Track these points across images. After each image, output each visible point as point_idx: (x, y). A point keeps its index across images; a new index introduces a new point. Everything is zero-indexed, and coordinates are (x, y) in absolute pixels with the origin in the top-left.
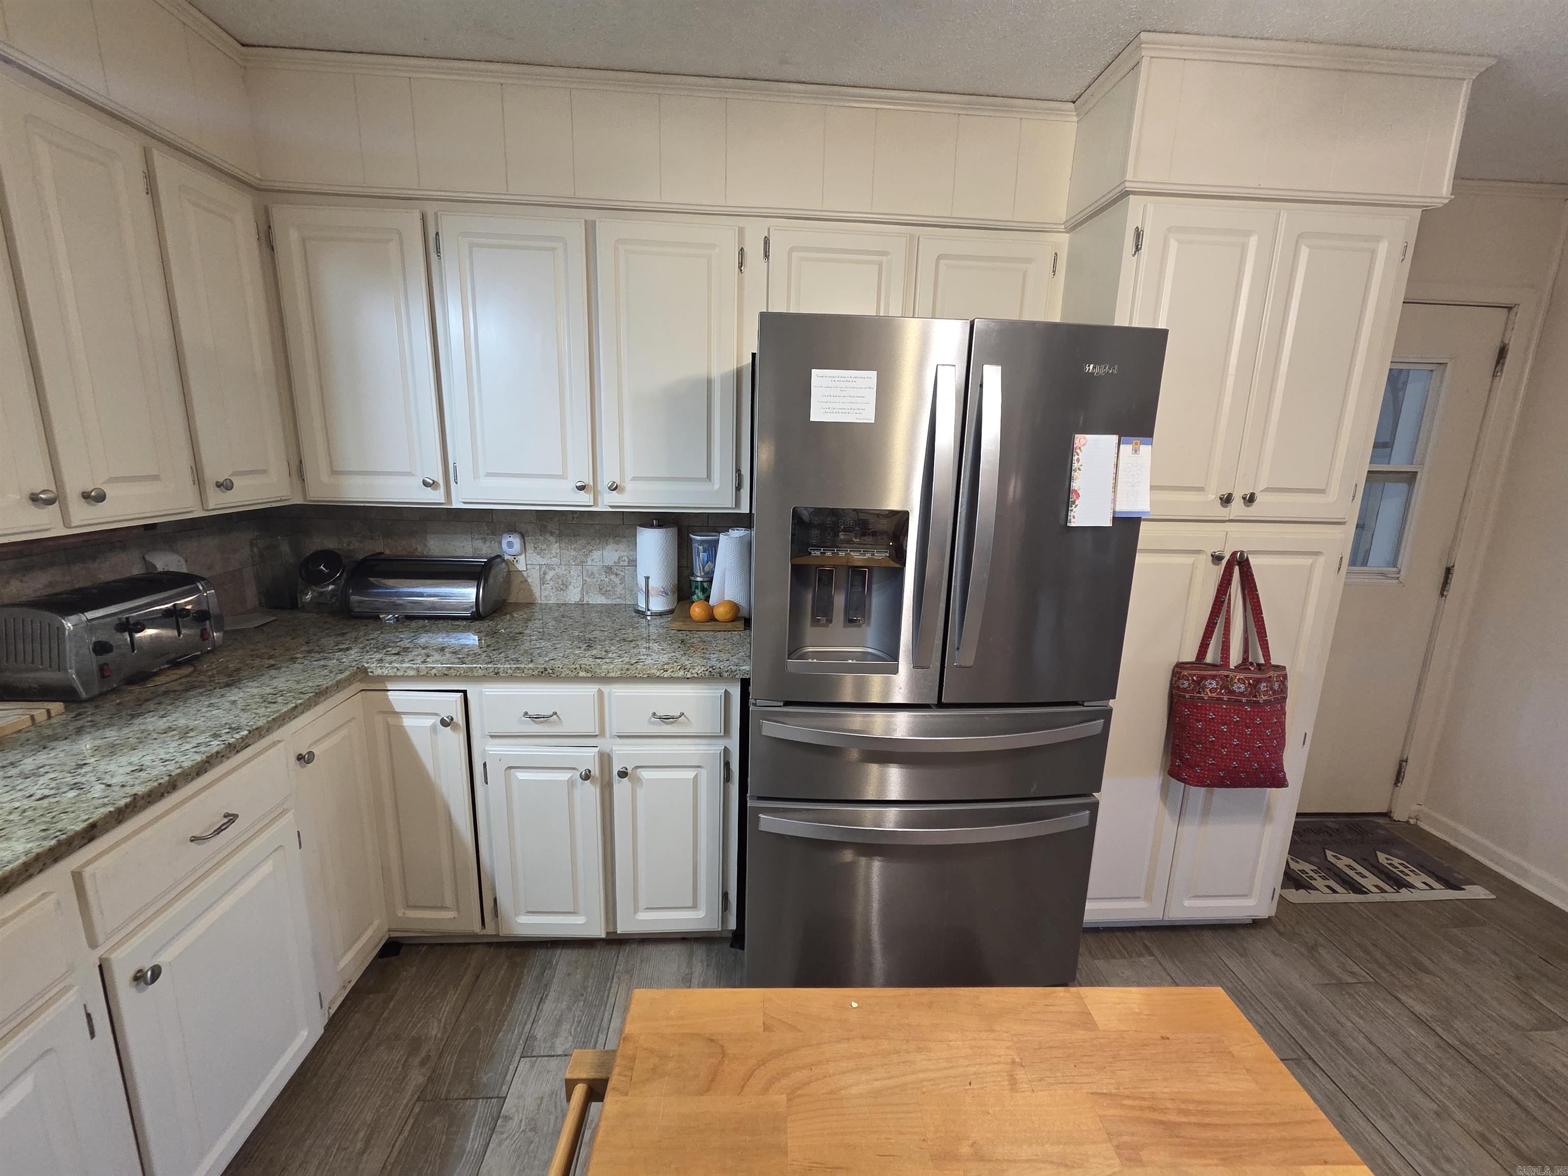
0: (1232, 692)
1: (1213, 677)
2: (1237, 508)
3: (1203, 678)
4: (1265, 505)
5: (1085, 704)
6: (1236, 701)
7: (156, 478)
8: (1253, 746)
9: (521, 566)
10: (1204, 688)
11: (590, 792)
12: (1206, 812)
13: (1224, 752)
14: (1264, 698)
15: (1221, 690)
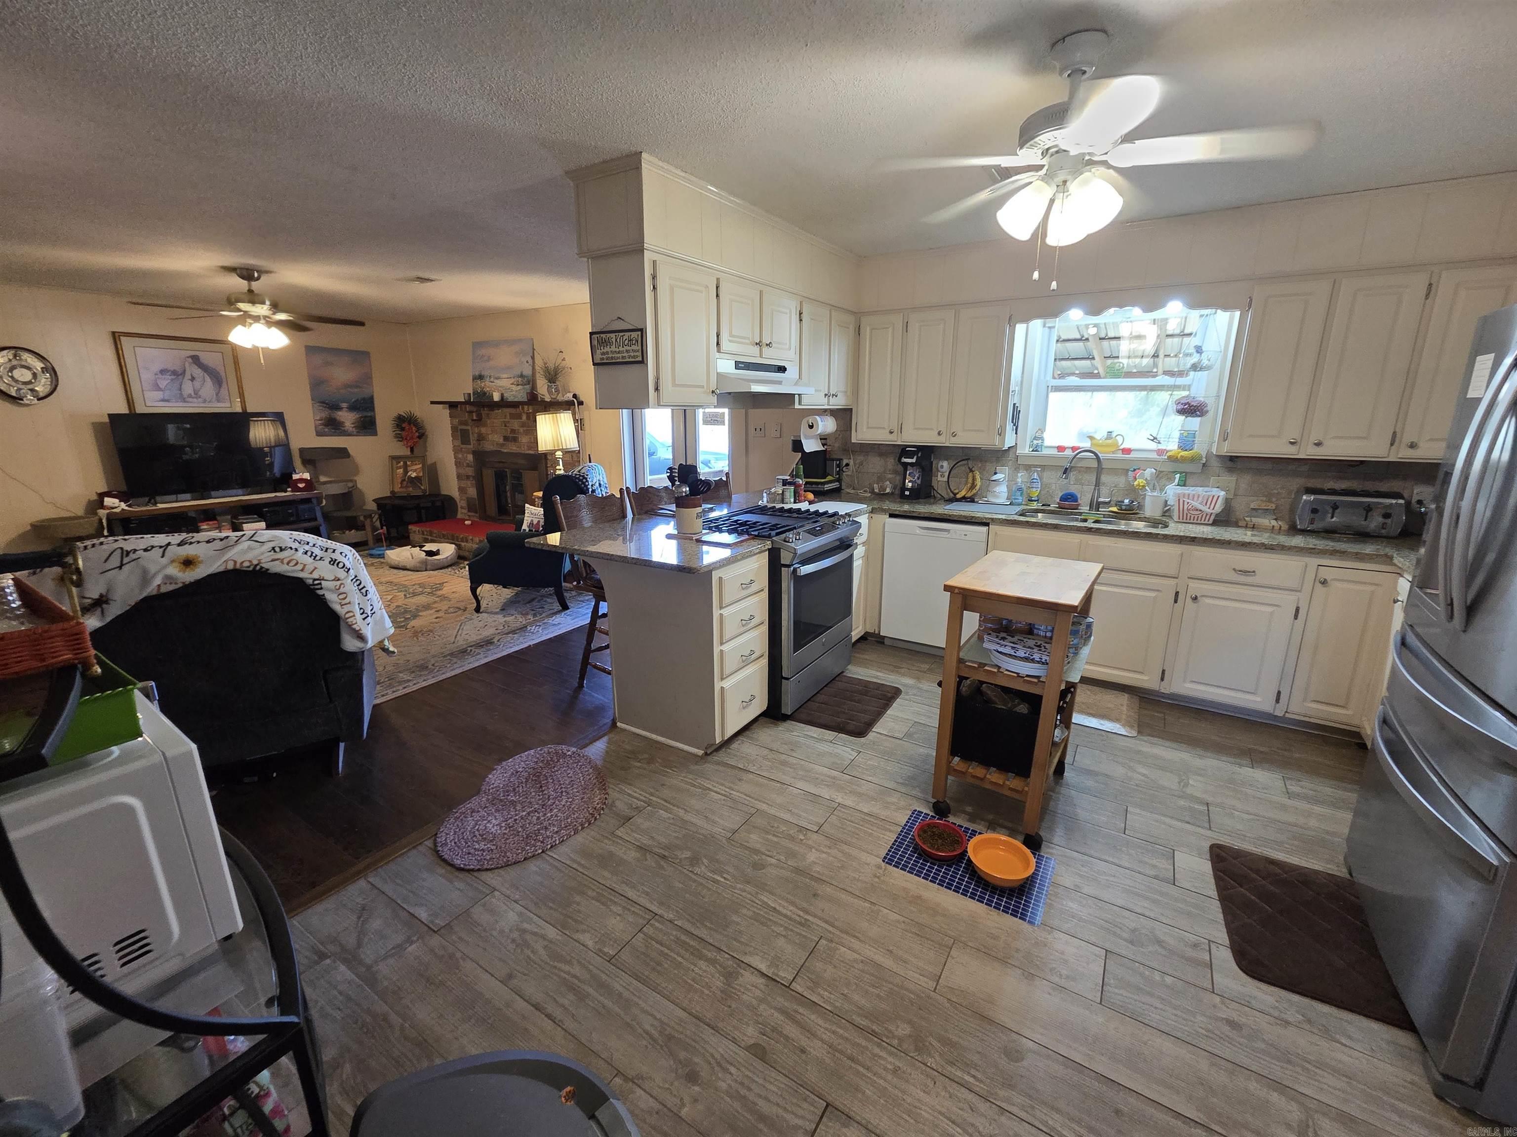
7: (1365, 438)
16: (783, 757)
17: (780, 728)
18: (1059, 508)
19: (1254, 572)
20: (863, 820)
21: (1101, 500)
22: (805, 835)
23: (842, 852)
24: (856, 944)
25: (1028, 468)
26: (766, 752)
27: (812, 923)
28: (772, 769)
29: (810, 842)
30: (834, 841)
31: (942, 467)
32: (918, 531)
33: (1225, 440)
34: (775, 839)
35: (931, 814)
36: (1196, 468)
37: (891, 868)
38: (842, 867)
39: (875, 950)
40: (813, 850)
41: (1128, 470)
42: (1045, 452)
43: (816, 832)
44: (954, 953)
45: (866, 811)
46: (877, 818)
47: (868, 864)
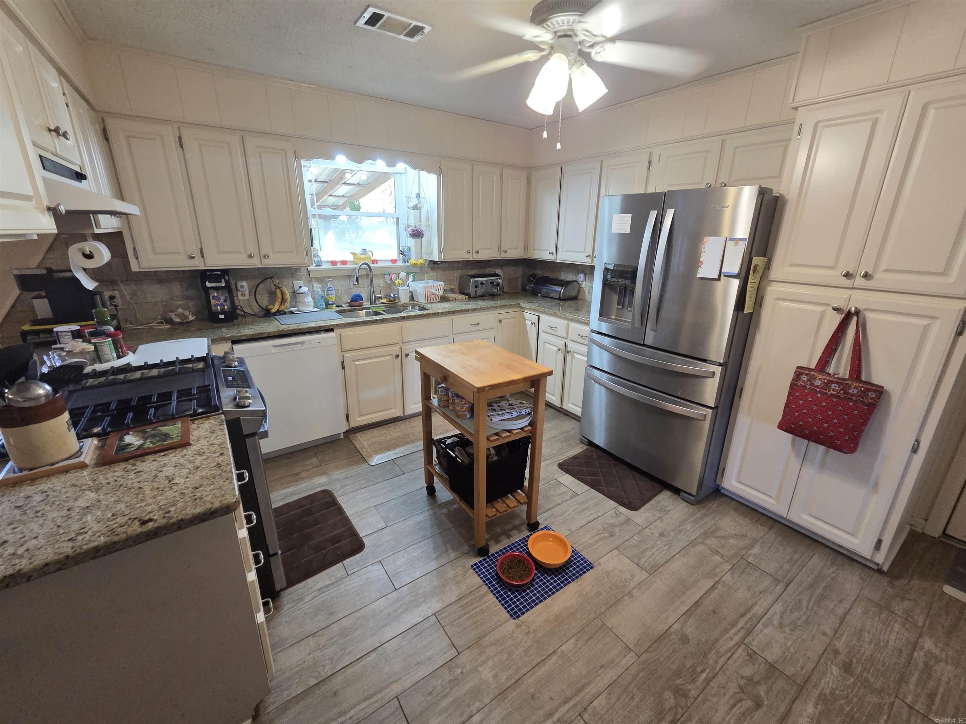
2: (859, 281)
4: (878, 281)
7: (491, 249)
9: (583, 286)
11: (561, 356)
16: (335, 628)
17: (286, 607)
18: (350, 306)
19: (479, 324)
20: (463, 607)
21: (377, 296)
22: (457, 666)
23: (492, 644)
24: (591, 690)
25: (320, 280)
26: (312, 642)
27: (563, 716)
28: (345, 649)
29: (468, 667)
30: (477, 643)
31: (242, 287)
32: (274, 350)
33: (441, 252)
34: (448, 700)
35: (481, 559)
36: (418, 270)
37: (522, 618)
38: (509, 654)
39: (599, 678)
40: (480, 669)
41: (385, 274)
42: (325, 266)
43: (459, 654)
44: (609, 624)
45: (454, 599)
46: (466, 596)
47: (513, 632)
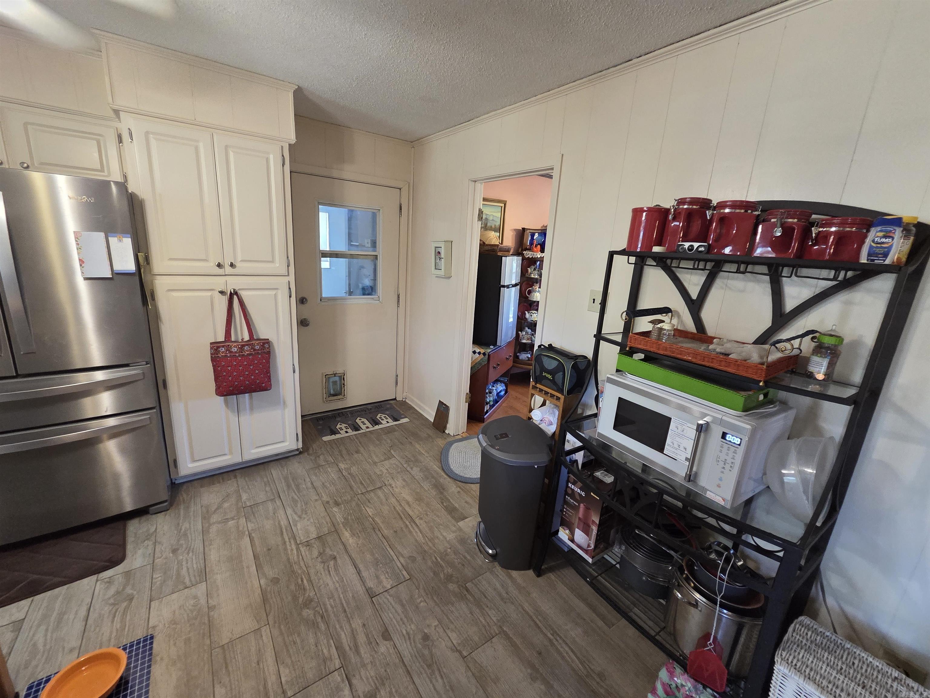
0: (231, 352)
1: (223, 346)
2: (229, 270)
3: (218, 347)
4: (240, 269)
5: (131, 365)
6: (234, 355)
8: (244, 374)
10: (219, 351)
12: (252, 409)
13: (230, 379)
14: (247, 353)
15: (226, 352)
24: (272, 681)
39: (266, 669)
44: (225, 641)
